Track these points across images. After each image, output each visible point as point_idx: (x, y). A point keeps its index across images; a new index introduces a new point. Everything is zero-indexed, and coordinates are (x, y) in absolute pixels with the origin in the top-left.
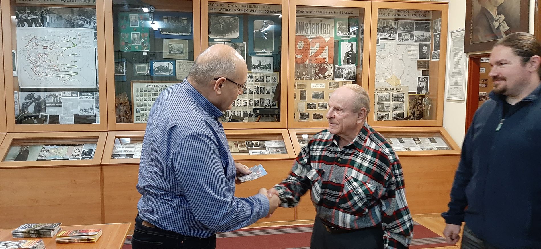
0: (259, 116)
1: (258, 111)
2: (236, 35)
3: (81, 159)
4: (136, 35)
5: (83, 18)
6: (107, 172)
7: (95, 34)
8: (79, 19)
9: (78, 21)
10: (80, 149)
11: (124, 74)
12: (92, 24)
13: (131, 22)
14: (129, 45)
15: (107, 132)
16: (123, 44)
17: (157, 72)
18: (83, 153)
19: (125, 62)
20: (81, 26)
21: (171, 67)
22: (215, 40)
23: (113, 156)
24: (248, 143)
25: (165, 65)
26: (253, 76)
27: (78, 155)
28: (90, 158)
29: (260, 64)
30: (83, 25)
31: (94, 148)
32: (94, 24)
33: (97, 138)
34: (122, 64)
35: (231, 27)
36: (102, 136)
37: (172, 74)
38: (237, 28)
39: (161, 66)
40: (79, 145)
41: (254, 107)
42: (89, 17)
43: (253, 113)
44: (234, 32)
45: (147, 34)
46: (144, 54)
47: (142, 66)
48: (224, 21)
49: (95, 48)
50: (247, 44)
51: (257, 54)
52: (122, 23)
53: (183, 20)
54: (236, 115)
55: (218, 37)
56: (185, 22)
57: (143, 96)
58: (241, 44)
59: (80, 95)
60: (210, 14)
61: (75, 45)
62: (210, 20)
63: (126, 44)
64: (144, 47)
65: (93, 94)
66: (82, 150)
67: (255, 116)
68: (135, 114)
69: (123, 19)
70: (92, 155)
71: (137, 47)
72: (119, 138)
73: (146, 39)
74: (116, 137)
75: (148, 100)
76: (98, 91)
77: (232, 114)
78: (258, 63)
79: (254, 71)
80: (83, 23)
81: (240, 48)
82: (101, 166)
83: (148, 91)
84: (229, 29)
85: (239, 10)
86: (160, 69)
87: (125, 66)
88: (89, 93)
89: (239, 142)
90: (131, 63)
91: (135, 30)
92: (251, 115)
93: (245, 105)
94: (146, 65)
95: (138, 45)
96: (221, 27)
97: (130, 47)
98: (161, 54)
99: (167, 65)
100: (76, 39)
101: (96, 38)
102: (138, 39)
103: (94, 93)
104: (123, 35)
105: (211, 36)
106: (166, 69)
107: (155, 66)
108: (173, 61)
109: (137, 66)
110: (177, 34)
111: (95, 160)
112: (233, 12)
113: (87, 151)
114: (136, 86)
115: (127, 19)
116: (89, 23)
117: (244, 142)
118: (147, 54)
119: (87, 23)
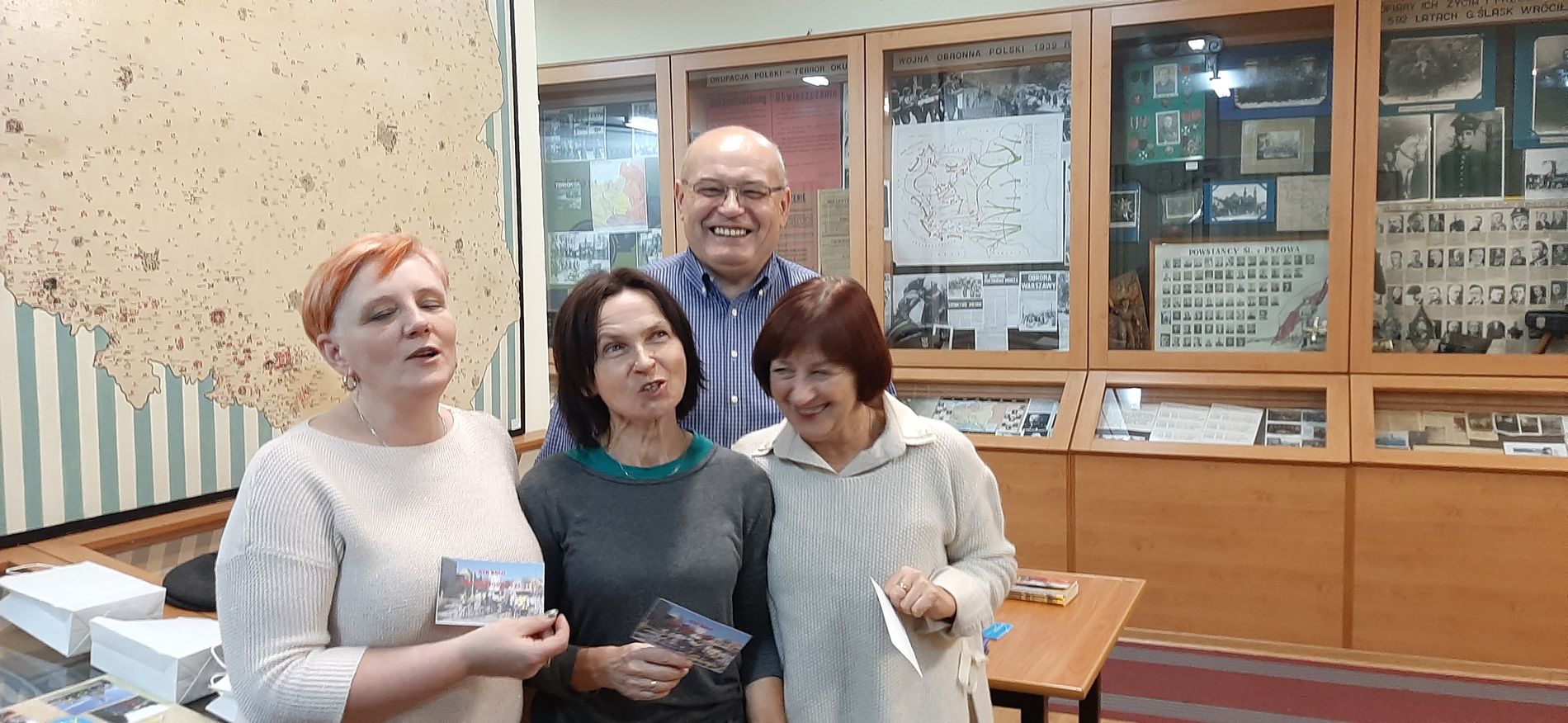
0: (1545, 339)
1: (1541, 322)
2: (1471, 89)
3: (1022, 434)
4: (1168, 119)
5: (1038, 88)
6: (1082, 469)
7: (1066, 126)
8: (1030, 94)
9: (1027, 97)
10: (1020, 412)
11: (1133, 224)
12: (1060, 102)
13: (1156, 85)
14: (1150, 146)
15: (1086, 372)
16: (1132, 144)
17: (1224, 212)
18: (1027, 420)
19: (1137, 192)
20: (1033, 110)
21: (1261, 195)
22: (1401, 109)
23: (1099, 432)
24: (1500, 419)
25: (1245, 193)
26: (1525, 212)
27: (1016, 425)
28: (1044, 434)
29: (1554, 170)
30: (1038, 106)
31: (1053, 410)
32: (1065, 101)
33: (1062, 386)
34: (1131, 198)
35: (1455, 65)
36: (1073, 382)
37: (1265, 217)
38: (1475, 66)
39: (1234, 195)
40: (1019, 401)
41: (1528, 306)
42: (1053, 86)
43: (1522, 327)
44: (1465, 81)
45: (1199, 114)
46: (1188, 167)
47: (1179, 199)
48: (1433, 51)
49: (1065, 163)
50: (1509, 114)
51: (1543, 141)
52: (1134, 89)
53: (1304, 64)
54: (1465, 332)
55: (1411, 100)
56: (1309, 69)
57: (1182, 278)
58: (1488, 116)
59: (1025, 279)
60: (1386, 37)
61: (1017, 159)
62: (1386, 54)
63: (1143, 145)
64: (1189, 149)
65: (1054, 277)
66: (1024, 413)
67: (1531, 338)
68: (1159, 329)
69: (1135, 77)
70: (1048, 427)
71: (1168, 149)
72: (1114, 387)
73: (1195, 127)
74: (1108, 386)
75: (1193, 289)
76: (1067, 269)
77: (1451, 329)
78: (1544, 170)
79: (1531, 196)
80: (1039, 102)
81: (1483, 128)
82: (1070, 454)
83: (1195, 266)
84: (1450, 73)
85: (1483, 13)
86: (1231, 205)
87: (1137, 201)
88: (1046, 275)
89: (1471, 416)
90: (1152, 192)
91: (1165, 105)
92: (1516, 333)
93: (1494, 302)
94: (1193, 197)
95: (1173, 143)
96: (1423, 70)
97: (1151, 154)
98: (1236, 162)
99: (1250, 193)
100: (1020, 142)
101: (1068, 137)
102: (1174, 127)
103: (1058, 273)
104: (1136, 122)
105: (1387, 101)
106: (1248, 204)
107: (1216, 198)
108: (1268, 179)
109: (1166, 200)
110: (1284, 104)
111: (1055, 438)
112: (1462, 20)
113: (1037, 416)
114: (1162, 253)
115: (1147, 76)
116: (1052, 101)
117: (1489, 416)
118: (1195, 166)
119: (1048, 100)
